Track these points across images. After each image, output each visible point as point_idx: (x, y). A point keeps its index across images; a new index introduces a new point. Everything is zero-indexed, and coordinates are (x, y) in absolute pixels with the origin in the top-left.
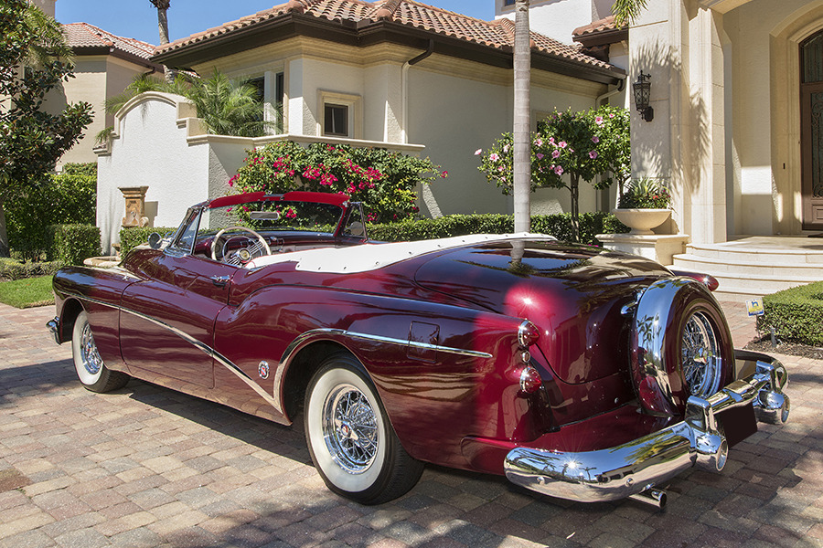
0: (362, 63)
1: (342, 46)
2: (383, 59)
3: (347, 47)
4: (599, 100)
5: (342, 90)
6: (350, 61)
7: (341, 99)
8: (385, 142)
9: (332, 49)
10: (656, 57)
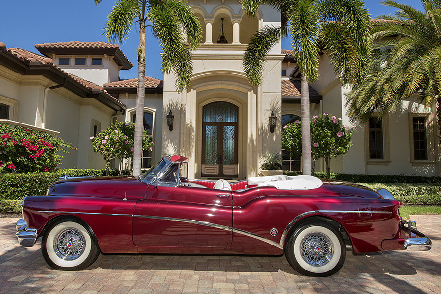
0: (20, 83)
1: (13, 72)
2: (37, 84)
3: (16, 73)
4: (113, 117)
5: (10, 97)
6: (14, 81)
7: (9, 101)
8: (35, 126)
9: (8, 73)
10: (177, 105)
